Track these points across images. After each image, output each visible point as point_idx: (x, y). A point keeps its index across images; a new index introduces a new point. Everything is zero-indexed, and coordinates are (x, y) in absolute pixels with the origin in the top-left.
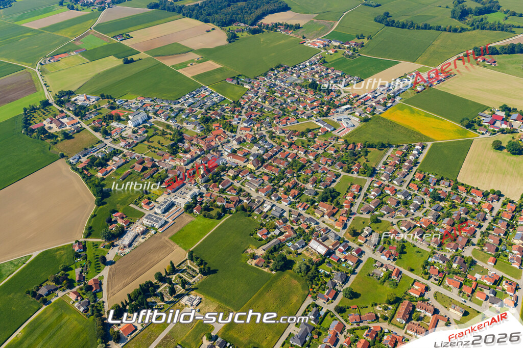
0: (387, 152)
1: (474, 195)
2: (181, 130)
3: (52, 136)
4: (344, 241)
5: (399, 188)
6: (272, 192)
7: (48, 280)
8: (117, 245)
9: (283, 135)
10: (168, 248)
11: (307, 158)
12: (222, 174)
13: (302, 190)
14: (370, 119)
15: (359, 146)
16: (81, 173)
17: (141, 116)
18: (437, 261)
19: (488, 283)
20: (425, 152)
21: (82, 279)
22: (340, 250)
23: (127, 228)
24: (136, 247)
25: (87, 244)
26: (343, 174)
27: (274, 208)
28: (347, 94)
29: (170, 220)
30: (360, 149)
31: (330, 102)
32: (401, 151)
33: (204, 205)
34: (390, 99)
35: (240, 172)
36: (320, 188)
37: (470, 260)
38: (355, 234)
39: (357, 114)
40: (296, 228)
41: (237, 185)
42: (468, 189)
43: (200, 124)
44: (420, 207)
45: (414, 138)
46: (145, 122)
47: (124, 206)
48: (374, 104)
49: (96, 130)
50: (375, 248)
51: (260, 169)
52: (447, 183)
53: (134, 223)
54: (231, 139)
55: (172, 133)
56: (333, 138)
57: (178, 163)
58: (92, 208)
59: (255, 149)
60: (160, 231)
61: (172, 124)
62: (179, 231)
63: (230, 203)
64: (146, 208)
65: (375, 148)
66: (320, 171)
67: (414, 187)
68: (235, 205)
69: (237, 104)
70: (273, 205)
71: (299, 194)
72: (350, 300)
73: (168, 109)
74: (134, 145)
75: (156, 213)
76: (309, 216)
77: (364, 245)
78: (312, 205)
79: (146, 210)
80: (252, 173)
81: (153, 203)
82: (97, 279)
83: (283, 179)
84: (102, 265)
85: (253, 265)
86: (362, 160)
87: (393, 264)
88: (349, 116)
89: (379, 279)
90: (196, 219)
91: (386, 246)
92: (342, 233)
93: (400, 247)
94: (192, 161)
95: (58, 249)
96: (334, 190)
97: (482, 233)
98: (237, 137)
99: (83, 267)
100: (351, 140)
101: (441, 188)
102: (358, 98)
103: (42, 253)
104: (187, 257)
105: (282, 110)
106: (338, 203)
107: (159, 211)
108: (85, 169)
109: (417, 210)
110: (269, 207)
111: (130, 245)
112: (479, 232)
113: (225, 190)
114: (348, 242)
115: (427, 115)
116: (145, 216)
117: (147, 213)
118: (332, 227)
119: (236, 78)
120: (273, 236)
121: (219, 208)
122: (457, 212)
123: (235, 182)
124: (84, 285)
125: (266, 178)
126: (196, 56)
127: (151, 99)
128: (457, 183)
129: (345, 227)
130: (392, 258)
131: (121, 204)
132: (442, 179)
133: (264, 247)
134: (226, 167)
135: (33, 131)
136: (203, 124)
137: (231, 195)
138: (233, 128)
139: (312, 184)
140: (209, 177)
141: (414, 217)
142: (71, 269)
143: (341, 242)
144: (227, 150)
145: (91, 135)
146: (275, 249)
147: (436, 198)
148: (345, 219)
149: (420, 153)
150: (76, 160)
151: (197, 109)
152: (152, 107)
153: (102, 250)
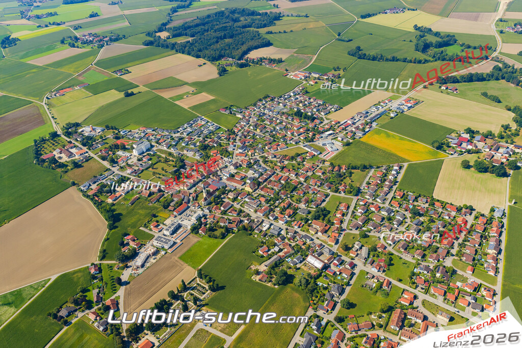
0: (368, 172)
1: (449, 209)
2: (182, 157)
3: (62, 165)
4: (338, 256)
5: (383, 205)
6: (270, 212)
7: (67, 302)
8: (131, 266)
9: (275, 159)
10: (178, 267)
11: (298, 180)
12: (222, 196)
13: (296, 209)
14: (351, 143)
15: (344, 167)
16: (92, 199)
17: (145, 144)
18: (422, 271)
19: (469, 290)
20: (403, 171)
21: (100, 299)
22: (334, 264)
23: (139, 250)
24: (149, 267)
25: (102, 266)
26: (331, 194)
27: (272, 227)
28: (329, 121)
29: (178, 241)
30: (345, 171)
31: (315, 129)
32: (382, 171)
33: (208, 226)
34: (367, 124)
35: (239, 195)
36: (312, 208)
37: (452, 269)
38: (347, 249)
39: (340, 139)
40: (293, 244)
41: (238, 207)
42: (444, 205)
43: (199, 151)
44: (402, 222)
45: (391, 160)
46: (148, 150)
47: (135, 230)
48: (354, 130)
49: (104, 159)
50: (366, 261)
51: (257, 191)
52: (425, 200)
53: (145, 245)
54: (229, 165)
55: (174, 160)
56: (320, 161)
57: (182, 188)
58: (104, 232)
59: (250, 173)
60: (169, 251)
61: (174, 152)
62: (188, 251)
63: (232, 223)
64: (155, 230)
65: (358, 169)
66: (311, 192)
67: (395, 205)
68: (236, 225)
69: (231, 132)
70: (271, 224)
71: (294, 213)
72: (347, 310)
73: (168, 138)
74: (140, 172)
75: (164, 235)
76: (304, 234)
77: (356, 258)
78: (306, 223)
79: (155, 232)
80: (250, 195)
81: (161, 226)
82: (114, 299)
83: (278, 200)
84: (118, 286)
85: (257, 280)
86: (348, 181)
87: (383, 275)
88: (333, 141)
89: (372, 290)
90: (202, 239)
91: (375, 258)
92: (335, 248)
93: (388, 260)
94: (194, 185)
95: (75, 272)
96: (325, 208)
97: (460, 245)
98: (233, 162)
99: (100, 288)
100: (337, 163)
101: (419, 204)
102: (339, 125)
103: (60, 276)
104: (196, 275)
105: (272, 137)
106: (329, 221)
107: (167, 233)
108: (96, 195)
109: (400, 225)
110: (268, 226)
111: (143, 266)
112: (456, 243)
113: (226, 211)
114: (341, 256)
115: (401, 139)
116: (154, 238)
117: (156, 235)
118: (326, 243)
119: (229, 108)
120: (273, 253)
121: (223, 228)
122: (436, 226)
123: (235, 204)
124: (103, 306)
125: (263, 200)
126: (191, 89)
127: (152, 129)
128: (433, 199)
129: (337, 243)
130: (382, 269)
131: (131, 228)
132: (420, 196)
133: (266, 263)
134: (227, 190)
135: (44, 161)
136: (202, 151)
137: (232, 216)
138: (230, 154)
139: (305, 204)
140: (212, 199)
141: (398, 231)
142: (89, 291)
143: (335, 256)
144: (226, 175)
145: (99, 163)
146: (276, 265)
147: (416, 213)
148: (337, 235)
149: (398, 173)
150: (87, 187)
151: (195, 137)
152: (154, 136)
153: (117, 272)
